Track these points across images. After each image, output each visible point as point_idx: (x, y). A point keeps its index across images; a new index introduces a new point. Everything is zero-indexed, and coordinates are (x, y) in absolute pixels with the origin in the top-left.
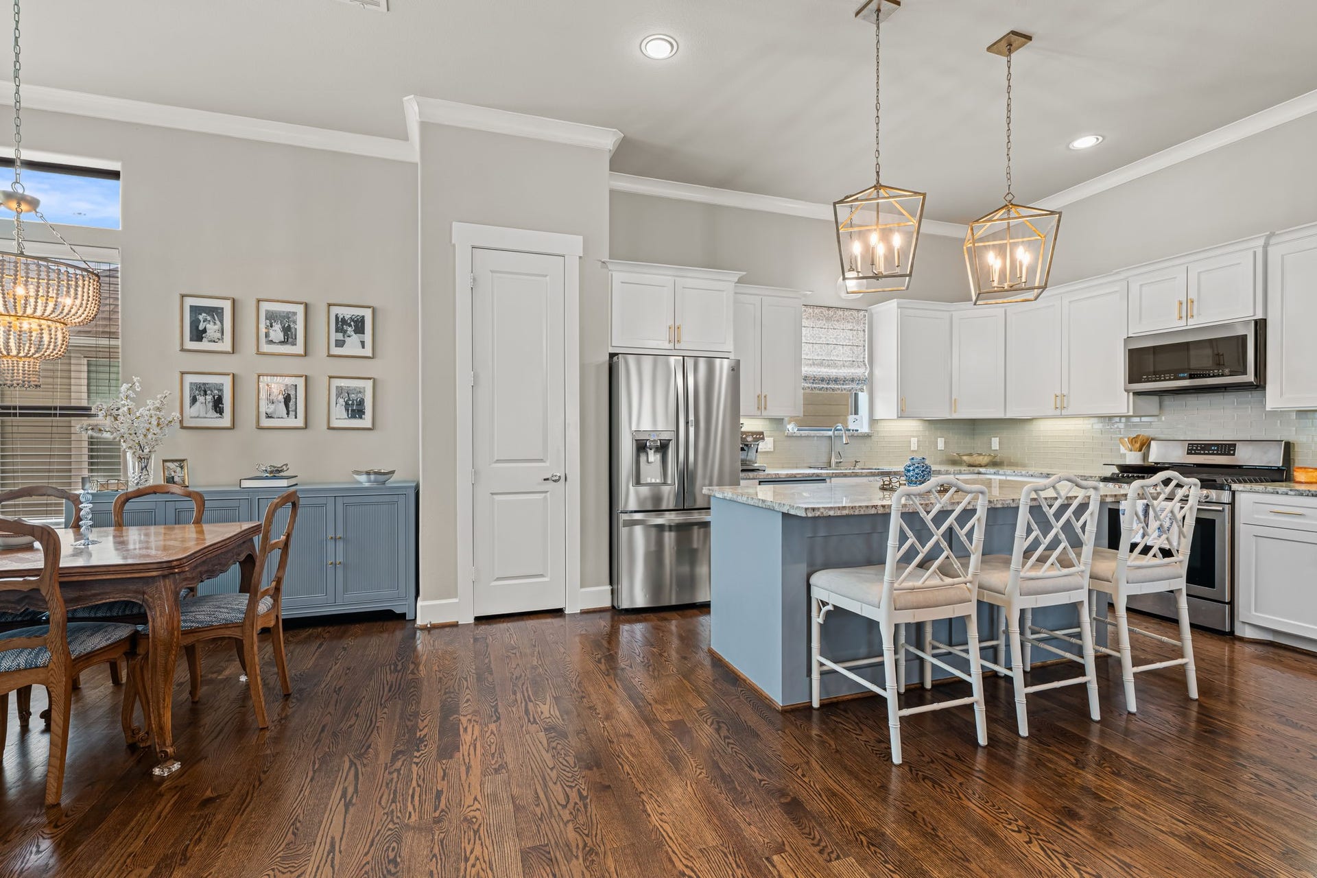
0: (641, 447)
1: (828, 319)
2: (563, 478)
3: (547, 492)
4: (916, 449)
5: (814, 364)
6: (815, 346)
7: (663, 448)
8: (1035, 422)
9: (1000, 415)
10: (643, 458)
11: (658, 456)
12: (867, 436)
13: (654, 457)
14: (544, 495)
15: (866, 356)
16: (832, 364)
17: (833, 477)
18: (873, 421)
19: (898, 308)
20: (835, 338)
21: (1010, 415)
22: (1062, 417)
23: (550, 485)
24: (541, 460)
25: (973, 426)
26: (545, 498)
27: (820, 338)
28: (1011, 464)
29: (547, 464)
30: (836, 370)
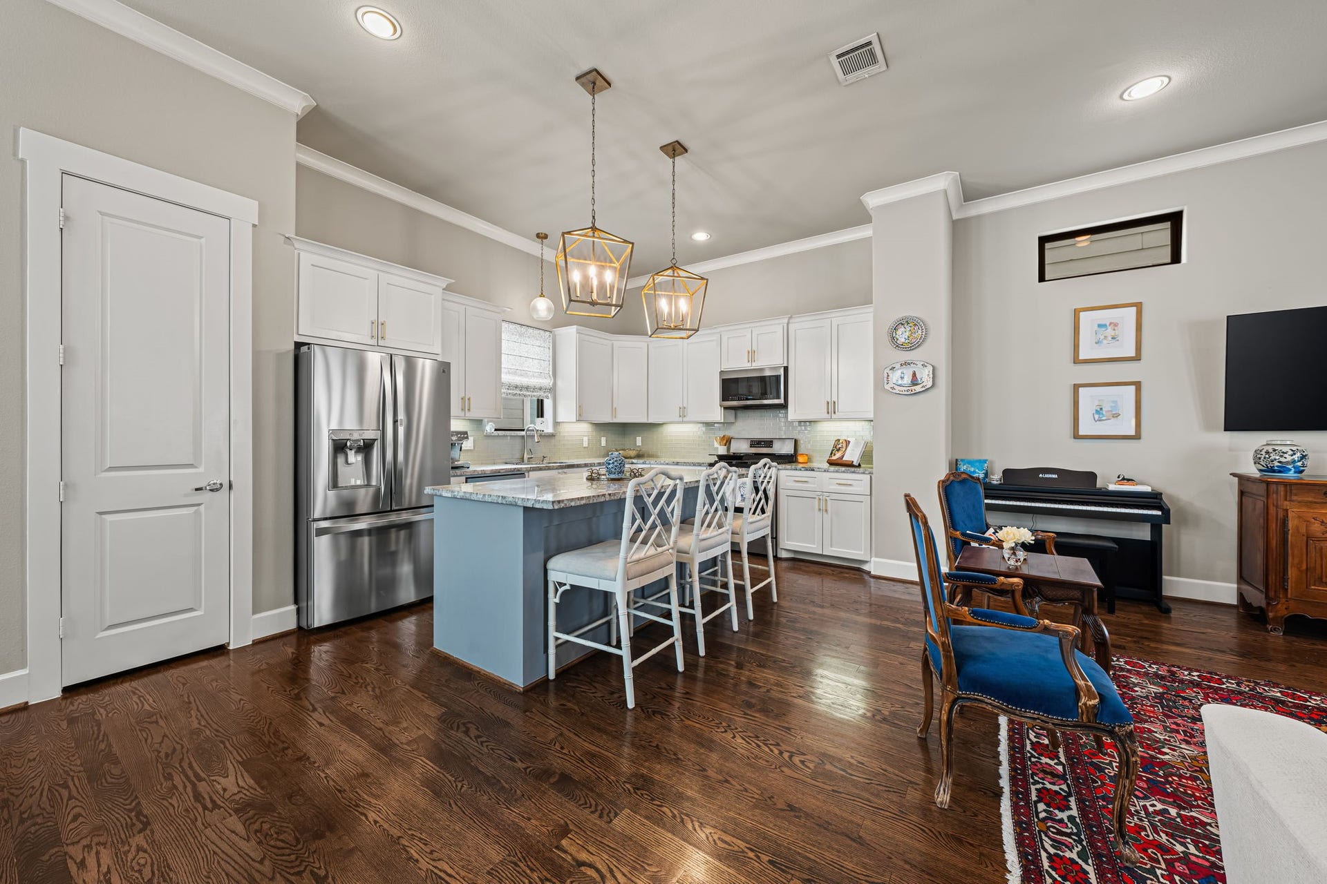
0: (339, 447)
1: (521, 335)
2: (226, 485)
3: (199, 505)
4: (587, 446)
5: (509, 373)
6: (510, 357)
7: (366, 448)
8: (664, 426)
9: (644, 420)
10: (341, 460)
11: (360, 458)
12: (552, 436)
13: (355, 458)
14: (196, 508)
15: (551, 369)
16: (524, 373)
17: (530, 471)
18: (556, 424)
19: (577, 333)
20: (527, 352)
21: (650, 421)
22: (683, 422)
23: (206, 497)
24: (191, 466)
25: (624, 429)
26: (198, 514)
27: (515, 350)
28: (650, 456)
29: (201, 470)
30: (527, 380)
